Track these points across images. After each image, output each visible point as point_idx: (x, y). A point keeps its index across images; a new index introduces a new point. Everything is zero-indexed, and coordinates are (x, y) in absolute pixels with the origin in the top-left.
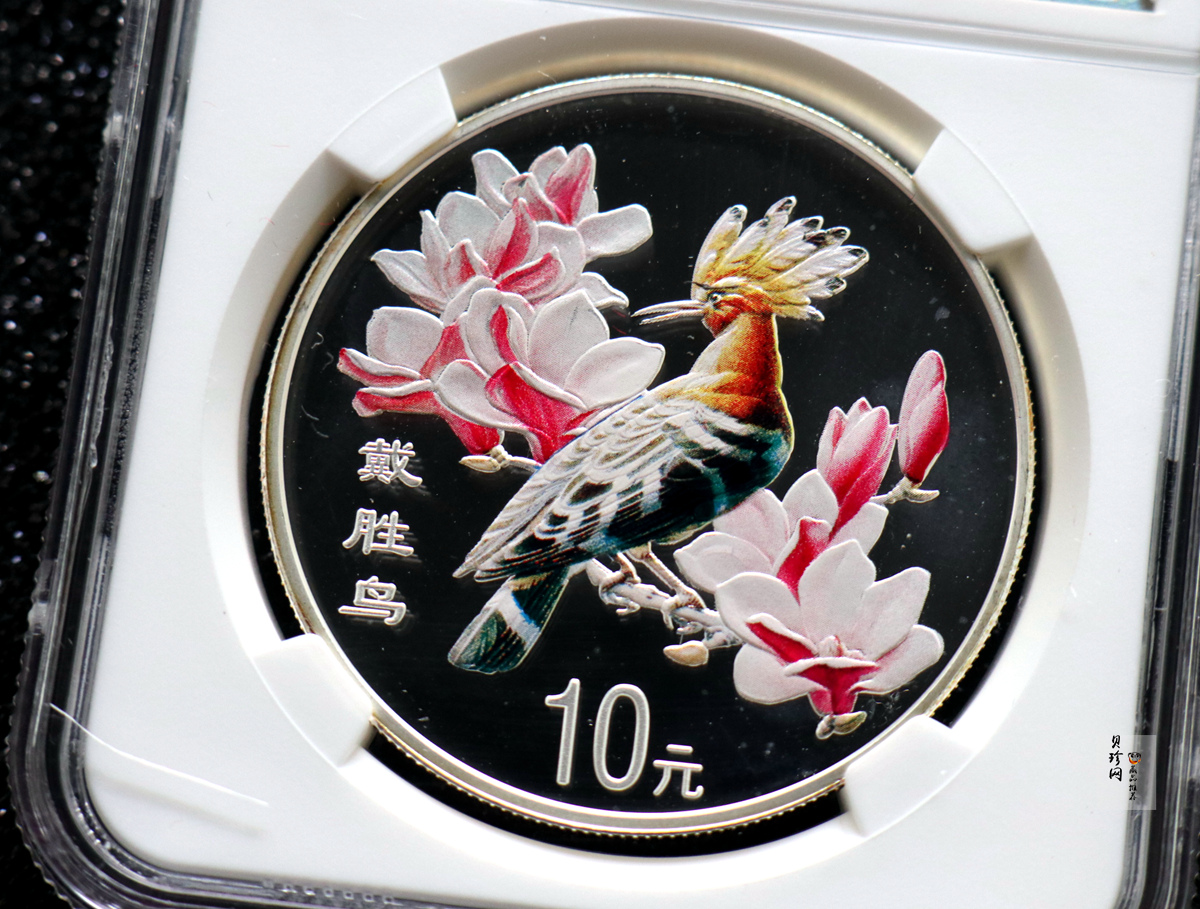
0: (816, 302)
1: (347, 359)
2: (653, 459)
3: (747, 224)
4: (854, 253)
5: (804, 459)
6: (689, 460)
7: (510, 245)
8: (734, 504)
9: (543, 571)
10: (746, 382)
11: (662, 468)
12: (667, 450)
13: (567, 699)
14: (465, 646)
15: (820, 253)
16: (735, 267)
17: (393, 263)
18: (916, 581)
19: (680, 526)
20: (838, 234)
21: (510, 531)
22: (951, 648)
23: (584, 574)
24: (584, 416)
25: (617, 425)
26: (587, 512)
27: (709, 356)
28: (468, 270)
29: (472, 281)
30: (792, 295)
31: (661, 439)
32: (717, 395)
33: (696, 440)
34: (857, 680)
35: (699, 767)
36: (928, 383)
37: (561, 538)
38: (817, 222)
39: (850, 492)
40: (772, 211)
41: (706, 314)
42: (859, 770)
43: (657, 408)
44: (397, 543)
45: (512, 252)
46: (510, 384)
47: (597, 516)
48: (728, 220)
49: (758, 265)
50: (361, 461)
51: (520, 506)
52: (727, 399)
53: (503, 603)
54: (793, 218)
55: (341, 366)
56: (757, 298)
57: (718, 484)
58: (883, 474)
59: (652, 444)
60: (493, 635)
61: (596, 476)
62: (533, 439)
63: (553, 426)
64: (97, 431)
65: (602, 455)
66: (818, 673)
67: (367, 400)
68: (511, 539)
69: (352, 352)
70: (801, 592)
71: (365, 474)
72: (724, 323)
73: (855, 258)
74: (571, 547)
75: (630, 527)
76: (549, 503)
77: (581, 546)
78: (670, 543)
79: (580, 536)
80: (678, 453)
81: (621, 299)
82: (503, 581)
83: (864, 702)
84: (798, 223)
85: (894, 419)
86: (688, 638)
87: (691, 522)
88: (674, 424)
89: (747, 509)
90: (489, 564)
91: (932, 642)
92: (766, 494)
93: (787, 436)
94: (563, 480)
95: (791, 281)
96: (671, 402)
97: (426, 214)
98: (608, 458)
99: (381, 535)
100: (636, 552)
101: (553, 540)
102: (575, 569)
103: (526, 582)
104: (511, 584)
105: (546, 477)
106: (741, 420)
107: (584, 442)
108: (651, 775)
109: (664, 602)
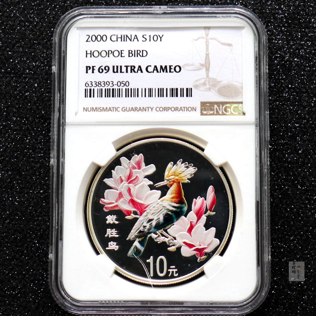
0: (188, 179)
1: (101, 201)
2: (161, 213)
3: (173, 166)
4: (194, 169)
5: (190, 209)
6: (168, 212)
7: (129, 175)
8: (177, 220)
9: (143, 237)
10: (177, 196)
11: (163, 215)
12: (164, 211)
13: (151, 260)
14: (131, 252)
15: (188, 169)
16: (172, 174)
17: (108, 181)
18: (213, 230)
19: (168, 225)
20: (191, 165)
21: (136, 230)
22: (221, 242)
23: (151, 237)
24: (147, 206)
25: (154, 207)
26: (150, 225)
27: (169, 192)
28: (122, 181)
29: (123, 183)
30: (184, 178)
31: (162, 209)
32: (172, 199)
33: (169, 208)
34: (204, 250)
35: (176, 270)
36: (211, 192)
37: (146, 230)
38: (187, 164)
39: (199, 215)
40: (178, 162)
41: (168, 184)
42: (206, 267)
43: (161, 203)
44: (115, 234)
45: (130, 176)
46: (132, 202)
47: (152, 225)
48: (170, 165)
49: (177, 173)
50: (107, 220)
51: (137, 225)
52: (174, 200)
53: (136, 244)
54: (182, 163)
55: (100, 202)
56: (177, 180)
57: (174, 216)
58: (205, 210)
59: (161, 210)
60: (135, 250)
61: (151, 217)
62: (138, 212)
63: (142, 209)
64: (57, 221)
65: (151, 213)
66: (197, 250)
67: (106, 208)
68: (136, 231)
69: (102, 199)
70: (192, 235)
71: (107, 222)
72: (171, 185)
73: (194, 170)
74: (148, 231)
75: (158, 226)
76: (143, 224)
77: (150, 231)
78: (166, 228)
79: (149, 229)
80: (165, 211)
81: (151, 183)
82: (136, 240)
83: (206, 254)
84: (183, 164)
85: (205, 200)
86: (172, 246)
87: (170, 224)
88: (164, 206)
89: (180, 220)
90: (133, 237)
91: (217, 241)
92: (183, 217)
93: (186, 205)
94: (145, 219)
95: (183, 176)
96: (163, 202)
97: (113, 171)
98: (153, 214)
99: (112, 233)
100: (160, 231)
101: (144, 231)
102: (149, 236)
103: (140, 239)
104: (137, 240)
105: (141, 218)
106: (177, 203)
107: (148, 211)
108: (168, 273)
109: (166, 240)
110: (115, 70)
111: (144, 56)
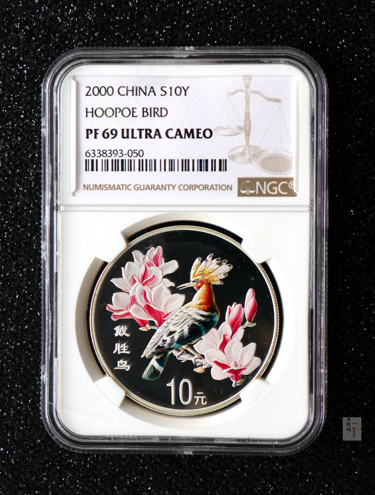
0: (221, 280)
1: (108, 307)
2: (186, 323)
3: (202, 262)
4: (229, 266)
5: (222, 319)
6: (194, 323)
7: (145, 274)
8: (206, 332)
9: (162, 354)
10: (206, 302)
11: (188, 326)
12: (189, 321)
13: (172, 384)
15: (221, 267)
16: (200, 273)
17: (115, 281)
18: (252, 346)
19: (194, 339)
20: (224, 262)
21: (153, 345)
22: (262, 361)
23: (172, 353)
24: (168, 314)
25: (176, 316)
26: (171, 338)
28: (134, 282)
29: (136, 284)
30: (215, 279)
31: (187, 318)
32: (200, 306)
33: (196, 318)
34: (241, 372)
35: (205, 397)
36: (251, 297)
37: (166, 345)
38: (219, 259)
39: (234, 327)
40: (208, 258)
41: (194, 285)
42: (243, 394)
43: (185, 311)
44: (126, 351)
45: (144, 276)
46: (149, 309)
47: (174, 339)
48: (197, 261)
49: (206, 272)
50: (115, 332)
51: (155, 338)
52: (202, 306)
53: (154, 362)
54: (213, 259)
55: (107, 309)
56: (206, 280)
57: (202, 328)
58: (242, 321)
59: (185, 320)
60: (152, 371)
61: (172, 329)
62: (155, 321)
63: (161, 318)
64: (50, 334)
65: (173, 324)
66: (232, 371)
67: (115, 316)
68: (154, 347)
69: (109, 305)
70: (225, 352)
71: (116, 335)
72: (199, 288)
73: (229, 267)
74: (168, 347)
75: (182, 340)
76: (162, 337)
77: (171, 347)
79: (170, 344)
81: (173, 284)
82: (153, 357)
83: (243, 376)
84: (215, 260)
85: (243, 306)
86: (199, 366)
87: (197, 338)
88: (190, 314)
90: (150, 353)
91: (257, 360)
93: (218, 313)
94: (165, 331)
95: (214, 275)
96: (188, 309)
97: (122, 268)
98: (175, 324)
99: (122, 349)
100: (184, 347)
101: (164, 346)
102: (170, 353)
103: (159, 357)
104: (155, 357)
106: (206, 311)
107: (169, 321)
108: (194, 400)
110: (125, 135)
111: (163, 115)
